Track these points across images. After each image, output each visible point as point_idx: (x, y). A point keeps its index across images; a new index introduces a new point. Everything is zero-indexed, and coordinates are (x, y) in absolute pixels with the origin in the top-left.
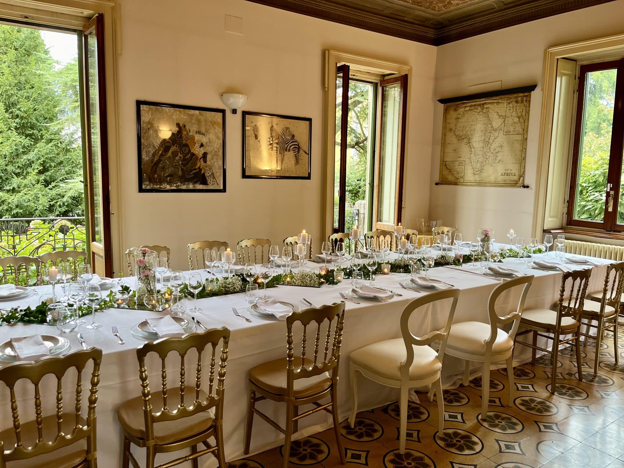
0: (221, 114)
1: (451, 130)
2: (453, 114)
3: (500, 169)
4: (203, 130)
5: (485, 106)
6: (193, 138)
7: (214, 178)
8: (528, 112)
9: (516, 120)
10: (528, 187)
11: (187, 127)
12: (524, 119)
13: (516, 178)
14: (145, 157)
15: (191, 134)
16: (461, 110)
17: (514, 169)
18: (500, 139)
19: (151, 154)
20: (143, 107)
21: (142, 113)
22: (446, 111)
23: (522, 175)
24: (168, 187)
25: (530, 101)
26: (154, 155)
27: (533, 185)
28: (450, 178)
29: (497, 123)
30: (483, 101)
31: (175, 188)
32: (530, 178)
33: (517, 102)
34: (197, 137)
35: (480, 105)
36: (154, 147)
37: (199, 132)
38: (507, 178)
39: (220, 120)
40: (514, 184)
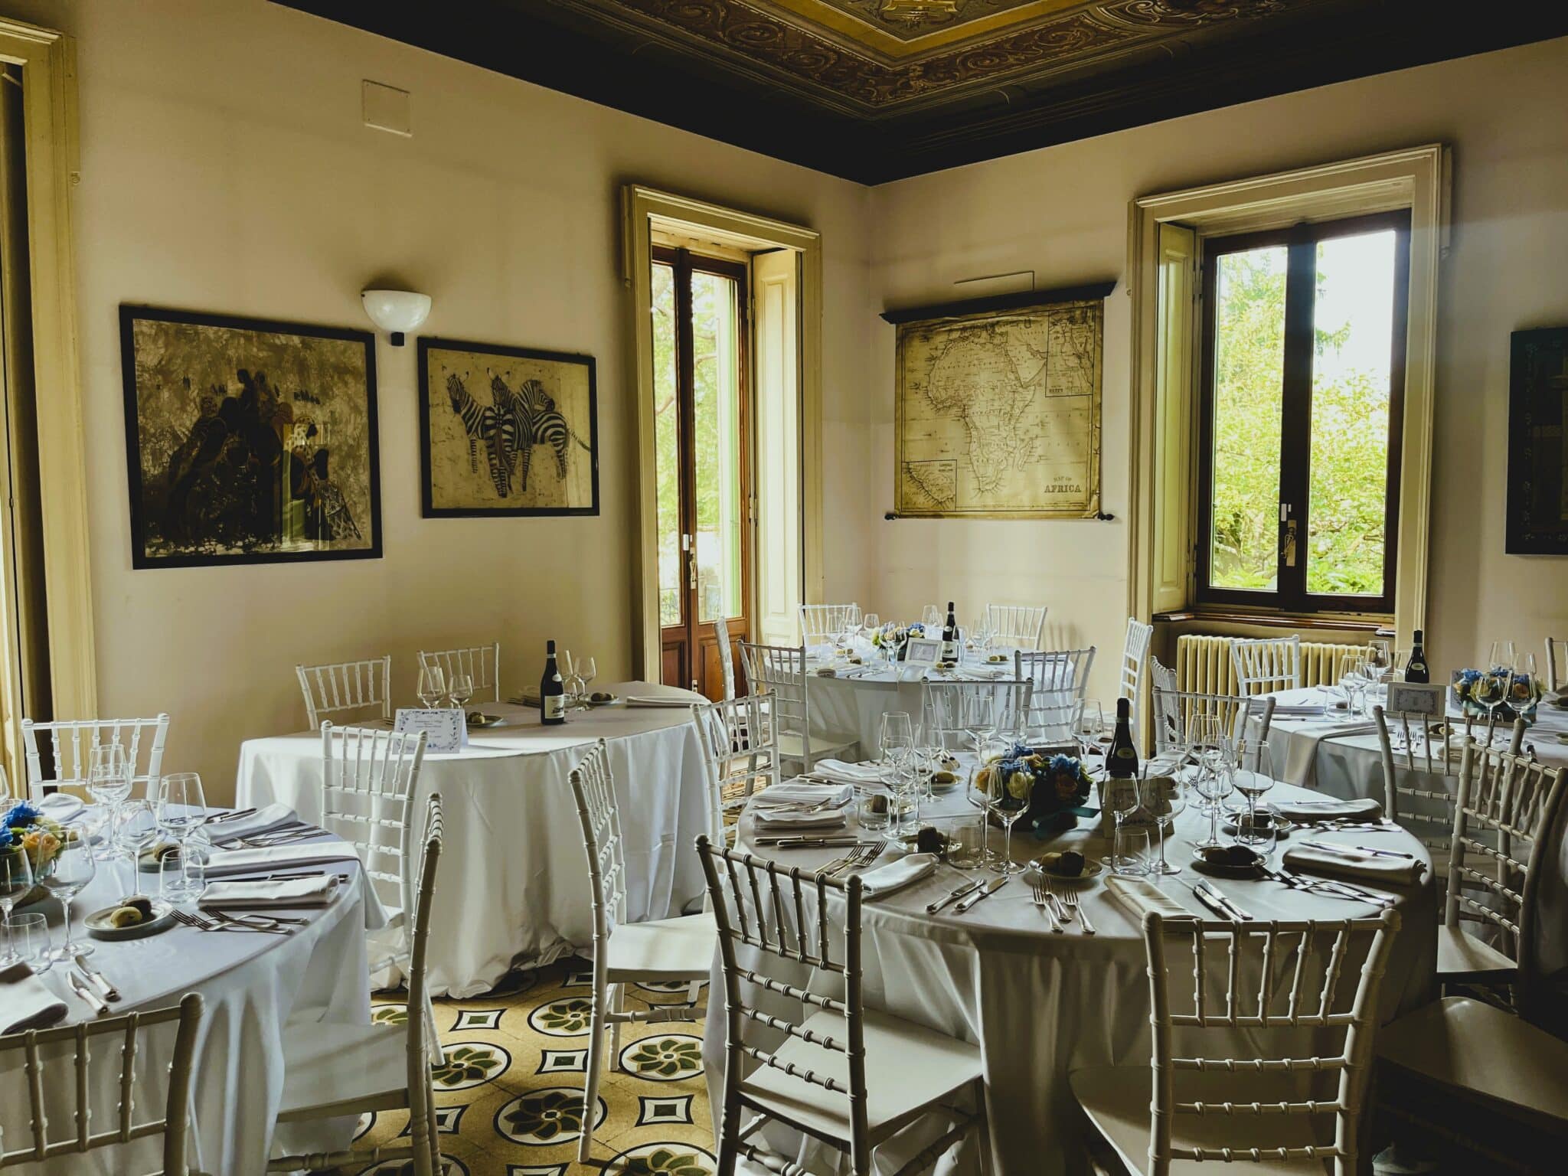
0: (359, 347)
1: (917, 386)
2: (919, 350)
3: (1043, 477)
4: (315, 389)
5: (998, 330)
6: (286, 410)
7: (348, 519)
8: (1100, 344)
9: (1073, 362)
10: (1110, 517)
11: (271, 382)
12: (1092, 359)
13: (1081, 497)
14: (147, 464)
15: (280, 400)
16: (940, 340)
17: (1075, 476)
18: (1038, 406)
19: (166, 459)
20: (143, 327)
21: (140, 342)
22: (902, 342)
23: (1097, 490)
24: (220, 550)
25: (1102, 318)
26: (176, 459)
27: (1122, 510)
28: (921, 501)
29: (1029, 369)
30: (992, 318)
31: (240, 551)
32: (1117, 499)
33: (1072, 320)
34: (298, 409)
35: (984, 327)
36: (176, 437)
37: (304, 396)
38: (1060, 496)
39: (359, 362)
40: (1078, 512)
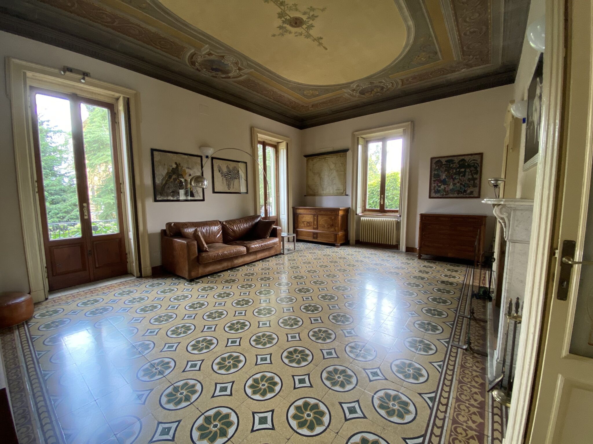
0: (199, 158)
1: (310, 170)
2: (311, 162)
3: (335, 188)
4: (190, 167)
5: (327, 159)
6: (185, 171)
7: (198, 193)
8: (346, 161)
9: (341, 165)
10: (348, 195)
11: (181, 165)
12: (344, 164)
13: (342, 191)
14: (158, 182)
15: (184, 169)
16: (315, 161)
17: (341, 187)
18: (335, 174)
19: (161, 180)
20: (155, 153)
21: (155, 156)
22: (307, 161)
23: (345, 190)
24: (172, 199)
25: (346, 156)
26: (163, 180)
27: (350, 194)
28: (311, 192)
29: (332, 166)
30: (325, 156)
31: (175, 199)
32: (349, 192)
33: (340, 157)
34: (187, 171)
35: (323, 158)
36: (162, 175)
37: (188, 168)
38: (338, 191)
39: (200, 162)
40: (341, 194)
